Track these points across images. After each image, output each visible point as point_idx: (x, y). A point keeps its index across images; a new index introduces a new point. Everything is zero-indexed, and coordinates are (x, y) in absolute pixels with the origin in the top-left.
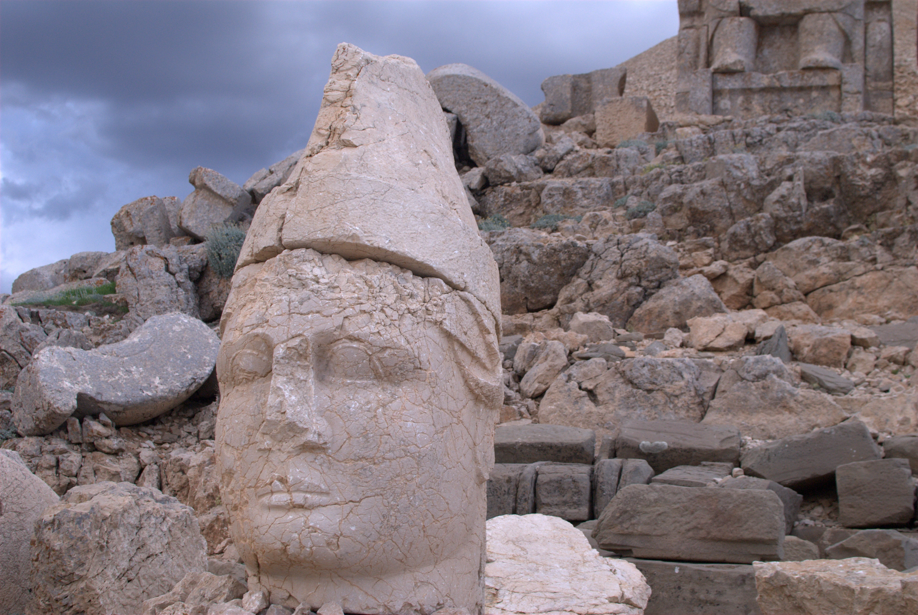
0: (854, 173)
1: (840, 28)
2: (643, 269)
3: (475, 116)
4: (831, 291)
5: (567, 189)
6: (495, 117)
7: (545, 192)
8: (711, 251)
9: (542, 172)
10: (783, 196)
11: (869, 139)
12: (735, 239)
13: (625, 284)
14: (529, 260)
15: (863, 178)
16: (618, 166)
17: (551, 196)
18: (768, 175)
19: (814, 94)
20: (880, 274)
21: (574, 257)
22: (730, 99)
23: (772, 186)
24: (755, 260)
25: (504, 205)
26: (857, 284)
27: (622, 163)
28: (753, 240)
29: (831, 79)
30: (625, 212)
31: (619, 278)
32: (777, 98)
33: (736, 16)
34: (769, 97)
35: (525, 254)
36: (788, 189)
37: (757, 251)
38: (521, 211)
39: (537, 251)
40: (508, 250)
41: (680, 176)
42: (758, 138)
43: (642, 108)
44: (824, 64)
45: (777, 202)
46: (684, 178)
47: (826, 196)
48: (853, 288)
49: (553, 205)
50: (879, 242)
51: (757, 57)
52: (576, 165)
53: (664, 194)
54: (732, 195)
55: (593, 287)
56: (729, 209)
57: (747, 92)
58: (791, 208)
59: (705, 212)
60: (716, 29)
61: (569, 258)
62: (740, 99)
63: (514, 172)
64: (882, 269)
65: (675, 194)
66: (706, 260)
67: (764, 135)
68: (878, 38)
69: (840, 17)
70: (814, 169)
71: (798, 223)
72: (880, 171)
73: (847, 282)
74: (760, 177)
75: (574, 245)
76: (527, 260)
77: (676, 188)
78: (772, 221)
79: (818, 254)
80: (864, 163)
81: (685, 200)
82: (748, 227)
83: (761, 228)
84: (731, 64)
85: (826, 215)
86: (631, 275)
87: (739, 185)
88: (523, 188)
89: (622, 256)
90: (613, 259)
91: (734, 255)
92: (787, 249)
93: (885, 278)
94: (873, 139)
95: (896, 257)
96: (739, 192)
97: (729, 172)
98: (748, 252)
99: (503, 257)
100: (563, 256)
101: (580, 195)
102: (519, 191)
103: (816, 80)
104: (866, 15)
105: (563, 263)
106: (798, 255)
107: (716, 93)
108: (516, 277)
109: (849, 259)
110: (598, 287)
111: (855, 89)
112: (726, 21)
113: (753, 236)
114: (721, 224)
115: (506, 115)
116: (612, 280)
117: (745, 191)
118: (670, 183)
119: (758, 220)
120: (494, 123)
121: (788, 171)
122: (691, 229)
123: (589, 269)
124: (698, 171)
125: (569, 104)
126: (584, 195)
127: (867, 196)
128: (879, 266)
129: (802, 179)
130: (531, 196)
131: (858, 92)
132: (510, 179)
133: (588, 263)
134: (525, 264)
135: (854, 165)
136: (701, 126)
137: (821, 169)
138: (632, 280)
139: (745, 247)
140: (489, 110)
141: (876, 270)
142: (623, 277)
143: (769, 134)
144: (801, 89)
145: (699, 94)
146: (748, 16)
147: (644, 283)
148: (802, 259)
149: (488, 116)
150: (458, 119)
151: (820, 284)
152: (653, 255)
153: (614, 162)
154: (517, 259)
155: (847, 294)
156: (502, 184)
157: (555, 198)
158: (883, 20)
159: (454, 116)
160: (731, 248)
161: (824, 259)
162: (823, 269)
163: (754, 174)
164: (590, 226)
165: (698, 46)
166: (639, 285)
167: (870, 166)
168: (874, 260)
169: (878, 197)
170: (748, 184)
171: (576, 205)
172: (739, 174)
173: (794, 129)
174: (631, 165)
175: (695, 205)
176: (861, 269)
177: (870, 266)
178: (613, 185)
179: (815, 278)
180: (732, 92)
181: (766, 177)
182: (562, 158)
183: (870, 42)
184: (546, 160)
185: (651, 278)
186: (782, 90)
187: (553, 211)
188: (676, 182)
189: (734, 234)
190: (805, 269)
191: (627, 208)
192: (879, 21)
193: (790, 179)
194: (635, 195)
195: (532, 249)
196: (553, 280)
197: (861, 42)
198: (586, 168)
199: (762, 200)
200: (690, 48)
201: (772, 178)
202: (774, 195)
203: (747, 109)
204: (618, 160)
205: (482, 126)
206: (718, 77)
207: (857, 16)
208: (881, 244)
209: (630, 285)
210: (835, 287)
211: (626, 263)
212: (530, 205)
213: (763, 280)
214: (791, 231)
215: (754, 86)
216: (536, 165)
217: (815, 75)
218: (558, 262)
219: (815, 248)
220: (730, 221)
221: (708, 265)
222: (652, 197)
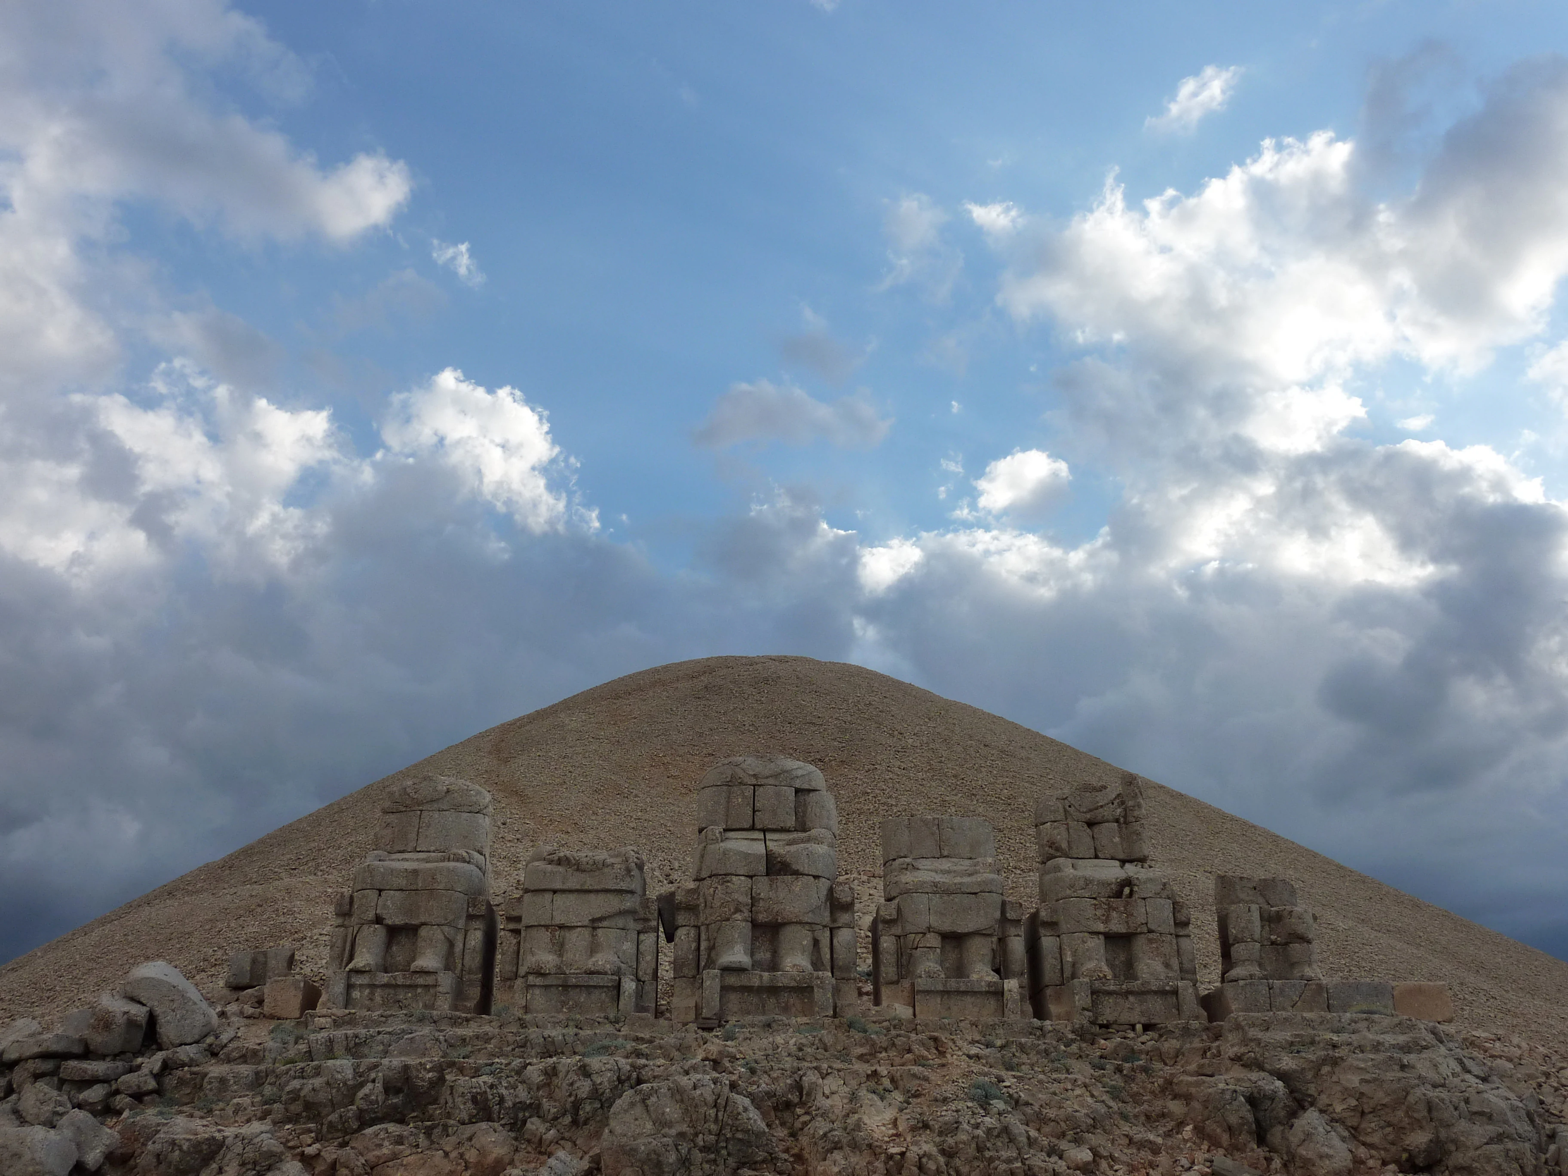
0: (417, 1077)
1: (445, 936)
2: (258, 1159)
3: (164, 1010)
4: (388, 1167)
5: (222, 1077)
6: (178, 1012)
7: (206, 1080)
8: (313, 1135)
9: (210, 1056)
10: (366, 1095)
11: (438, 1043)
12: (331, 1125)
13: (244, 1170)
14: (181, 1150)
15: (423, 1081)
16: (264, 1056)
17: (210, 1083)
18: (360, 1076)
19: (419, 990)
20: (420, 1156)
21: (213, 1147)
22: (360, 991)
23: (362, 1085)
24: (344, 1140)
25: (177, 1086)
26: (405, 1163)
27: (267, 1054)
28: (344, 1126)
29: (430, 980)
30: (261, 1098)
31: (240, 1165)
32: (393, 992)
33: (373, 923)
34: (387, 991)
35: (178, 1146)
36: (370, 1090)
37: (346, 1133)
38: (189, 1091)
39: (187, 1144)
40: (166, 1142)
41: (302, 1072)
42: (364, 1039)
43: (299, 988)
44: (427, 970)
45: (362, 1098)
46: (304, 1074)
47: (398, 1091)
48: (402, 1165)
49: (211, 1090)
50: (423, 1131)
51: (387, 951)
52: (234, 1054)
53: (288, 1089)
54: (334, 1091)
55: (223, 1171)
56: (331, 1101)
57: (372, 986)
58: (371, 1103)
59: (313, 1103)
60: (357, 933)
61: (210, 1147)
62: (367, 991)
63: (186, 1060)
64: (422, 1152)
65: (295, 1089)
66: (309, 1141)
67: (368, 1037)
68: (473, 943)
69: (446, 929)
70: (390, 1074)
71: (375, 1112)
72: (435, 1074)
73: (398, 1161)
74: (354, 1078)
75: (214, 1138)
76: (180, 1150)
77: (296, 1084)
78: (358, 1112)
79: (383, 1139)
80: (425, 1069)
81: (302, 1094)
82: (341, 1117)
83: (349, 1118)
84: (362, 967)
85: (395, 1107)
86: (249, 1163)
87: (339, 1084)
88: (192, 1073)
89: (244, 1149)
90: (237, 1152)
91: (330, 1136)
92: (363, 1134)
93: (423, 1159)
94: (440, 1043)
95: (432, 1142)
96: (339, 1089)
97: (333, 1075)
98: (339, 1134)
99: (163, 1146)
100: (205, 1147)
101: (232, 1082)
102: (189, 1076)
103: (421, 981)
104: (466, 924)
105: (205, 1152)
106: (370, 1139)
107: (349, 987)
108: (171, 1162)
109: (403, 1144)
110: (226, 1171)
111: (445, 991)
112: (365, 927)
113: (344, 1123)
114: (324, 1112)
115: (187, 1011)
116: (235, 1167)
117: (343, 1089)
118: (295, 1078)
119: (348, 1111)
120: (178, 1016)
121: (373, 1075)
122: (304, 1114)
123: (221, 1157)
124: (315, 1069)
125: (248, 976)
126: (235, 1082)
127: (425, 1092)
128: (420, 1150)
129: (381, 1082)
130: (198, 1080)
131: (448, 993)
132: (183, 1065)
133: (222, 1152)
134: (177, 1153)
135: (418, 1070)
136: (333, 1017)
137: (396, 1073)
138: (250, 1166)
139: (338, 1130)
140: (175, 1006)
141: (417, 1153)
142: (243, 1164)
143: (372, 1036)
144: (410, 986)
145: (336, 989)
146: (382, 924)
147: (257, 1168)
148: (373, 1143)
149: (173, 1011)
150: (150, 1010)
151: (381, 1161)
152: (264, 1149)
153: (261, 1053)
154: (172, 1149)
155: (398, 1169)
156: (177, 1069)
157: (214, 1084)
158: (479, 929)
159: (148, 1009)
160: (328, 1132)
161: (386, 1143)
162: (385, 1151)
163: (350, 1076)
164: (233, 1112)
165: (345, 942)
166: (254, 1170)
167: (429, 1071)
168: (417, 1146)
169: (433, 1093)
170: (345, 1084)
171: (228, 1090)
172: (339, 1076)
173: (389, 1033)
174: (273, 1056)
175: (308, 1098)
176: (408, 1152)
177: (414, 1150)
178: (257, 1073)
179: (378, 1157)
180: (361, 986)
181: (358, 1078)
182: (225, 1046)
183: (467, 946)
184: (214, 1046)
185: (263, 1164)
186: (396, 986)
187: (210, 1095)
188: (299, 1077)
189: (330, 1122)
190: (373, 1150)
191: (263, 1096)
192: (475, 929)
193: (374, 1081)
194: (270, 1084)
195: (183, 1141)
196: (197, 1163)
197: (461, 945)
198: (240, 1057)
199: (355, 1094)
200: (339, 943)
201: (362, 1079)
202: (361, 1094)
203: (371, 999)
204: (264, 1051)
205: (168, 1018)
206: (353, 974)
207: (459, 927)
208: (424, 1133)
209: (247, 1170)
210: (390, 1164)
211: (245, 1155)
212: (196, 1086)
213: (342, 1161)
214: (371, 1118)
215: (377, 983)
216: (205, 1050)
217: (420, 977)
218: (201, 1151)
219: (382, 1135)
220: (331, 1109)
221: (310, 1145)
222: (281, 1088)
